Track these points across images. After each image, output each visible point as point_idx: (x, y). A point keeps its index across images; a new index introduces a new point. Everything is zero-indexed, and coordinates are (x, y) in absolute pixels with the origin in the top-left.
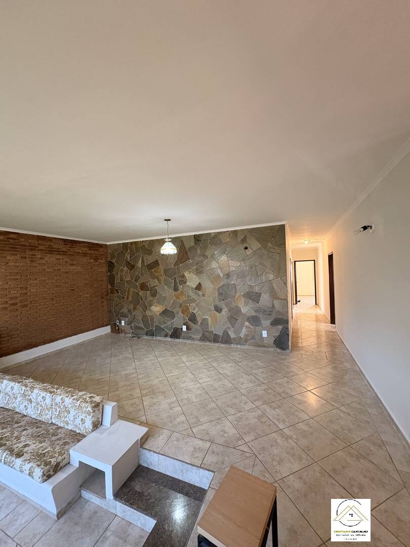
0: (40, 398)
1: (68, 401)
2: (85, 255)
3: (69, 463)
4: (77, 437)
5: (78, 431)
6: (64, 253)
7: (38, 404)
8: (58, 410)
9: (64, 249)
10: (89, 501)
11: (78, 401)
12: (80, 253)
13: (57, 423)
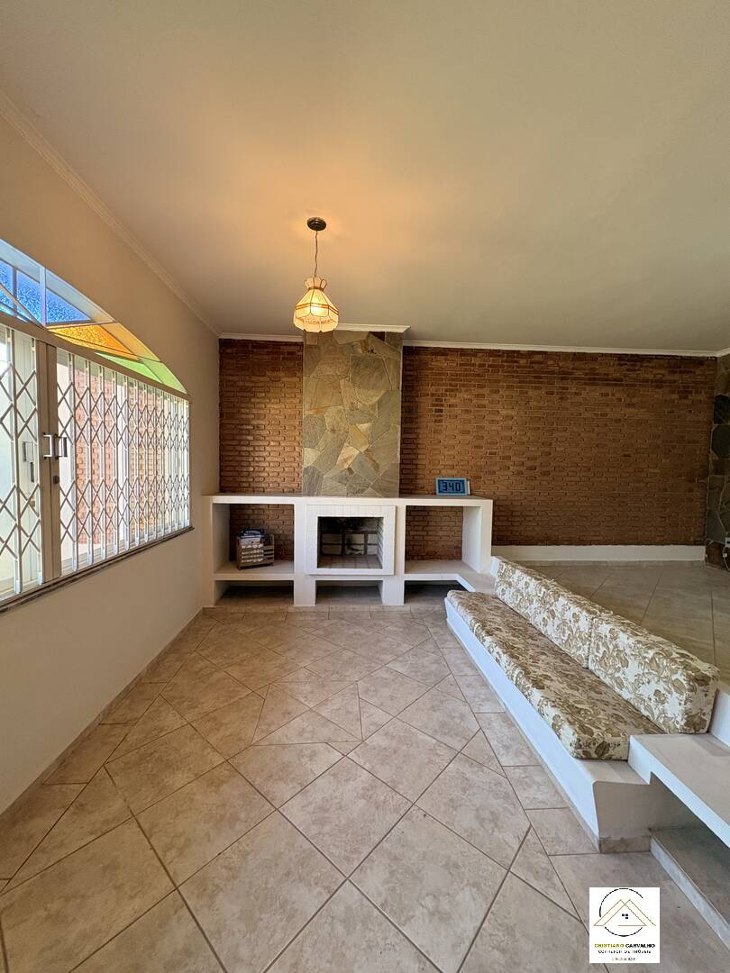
0: (568, 615)
1: (625, 640)
2: (659, 384)
3: (627, 761)
4: (649, 727)
5: (646, 713)
6: (617, 382)
7: (564, 623)
8: (602, 649)
9: (618, 375)
11: (650, 648)
12: (647, 381)
13: (598, 673)
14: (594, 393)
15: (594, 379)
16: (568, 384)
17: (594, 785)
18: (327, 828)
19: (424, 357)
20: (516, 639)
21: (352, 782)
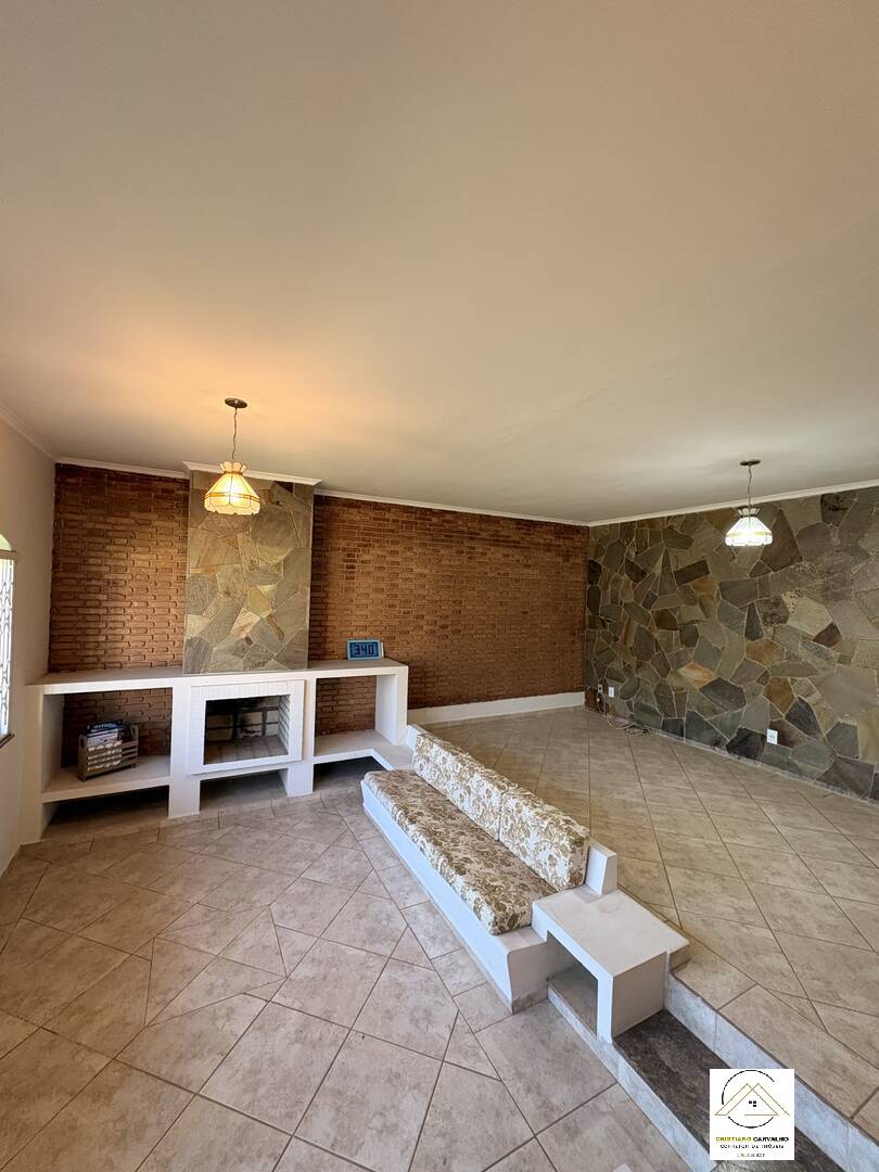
0: (482, 792)
1: (528, 813)
2: (548, 547)
3: (530, 925)
4: (546, 889)
5: (543, 876)
6: (516, 545)
7: (479, 799)
8: (510, 822)
9: (515, 538)
10: (562, 1016)
11: (545, 819)
12: (539, 544)
13: (507, 844)
14: (497, 554)
15: (498, 541)
16: (474, 544)
17: (508, 956)
18: (262, 1091)
19: (336, 509)
20: (437, 822)
21: (282, 1029)
